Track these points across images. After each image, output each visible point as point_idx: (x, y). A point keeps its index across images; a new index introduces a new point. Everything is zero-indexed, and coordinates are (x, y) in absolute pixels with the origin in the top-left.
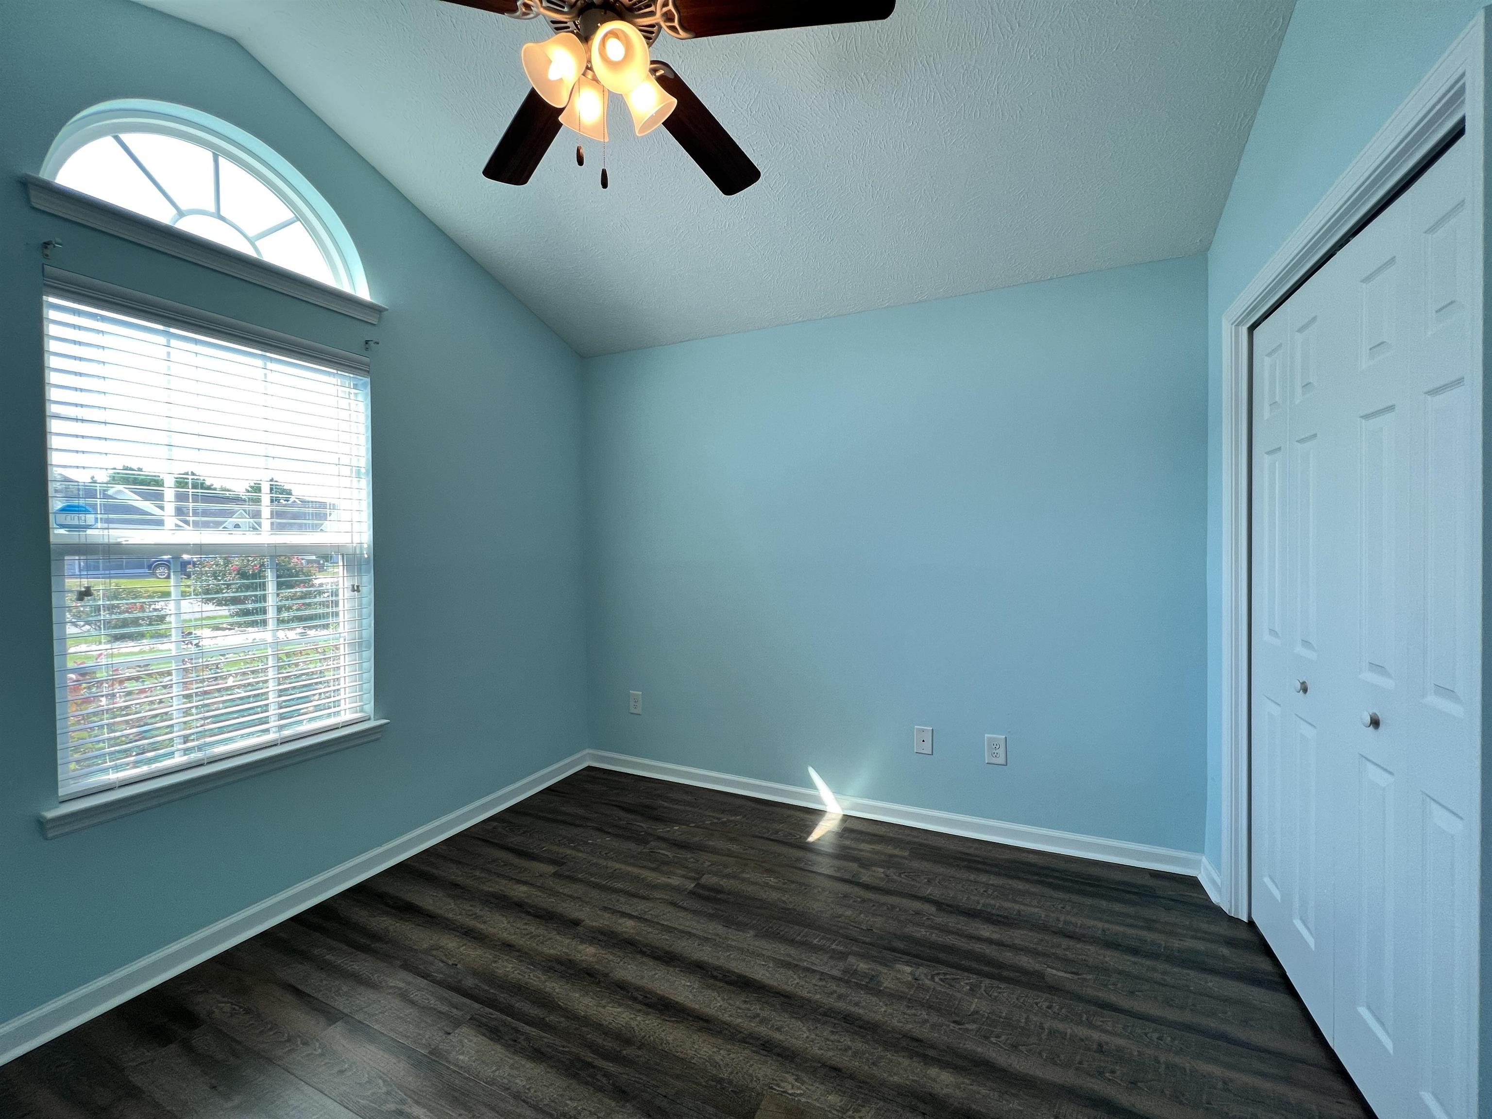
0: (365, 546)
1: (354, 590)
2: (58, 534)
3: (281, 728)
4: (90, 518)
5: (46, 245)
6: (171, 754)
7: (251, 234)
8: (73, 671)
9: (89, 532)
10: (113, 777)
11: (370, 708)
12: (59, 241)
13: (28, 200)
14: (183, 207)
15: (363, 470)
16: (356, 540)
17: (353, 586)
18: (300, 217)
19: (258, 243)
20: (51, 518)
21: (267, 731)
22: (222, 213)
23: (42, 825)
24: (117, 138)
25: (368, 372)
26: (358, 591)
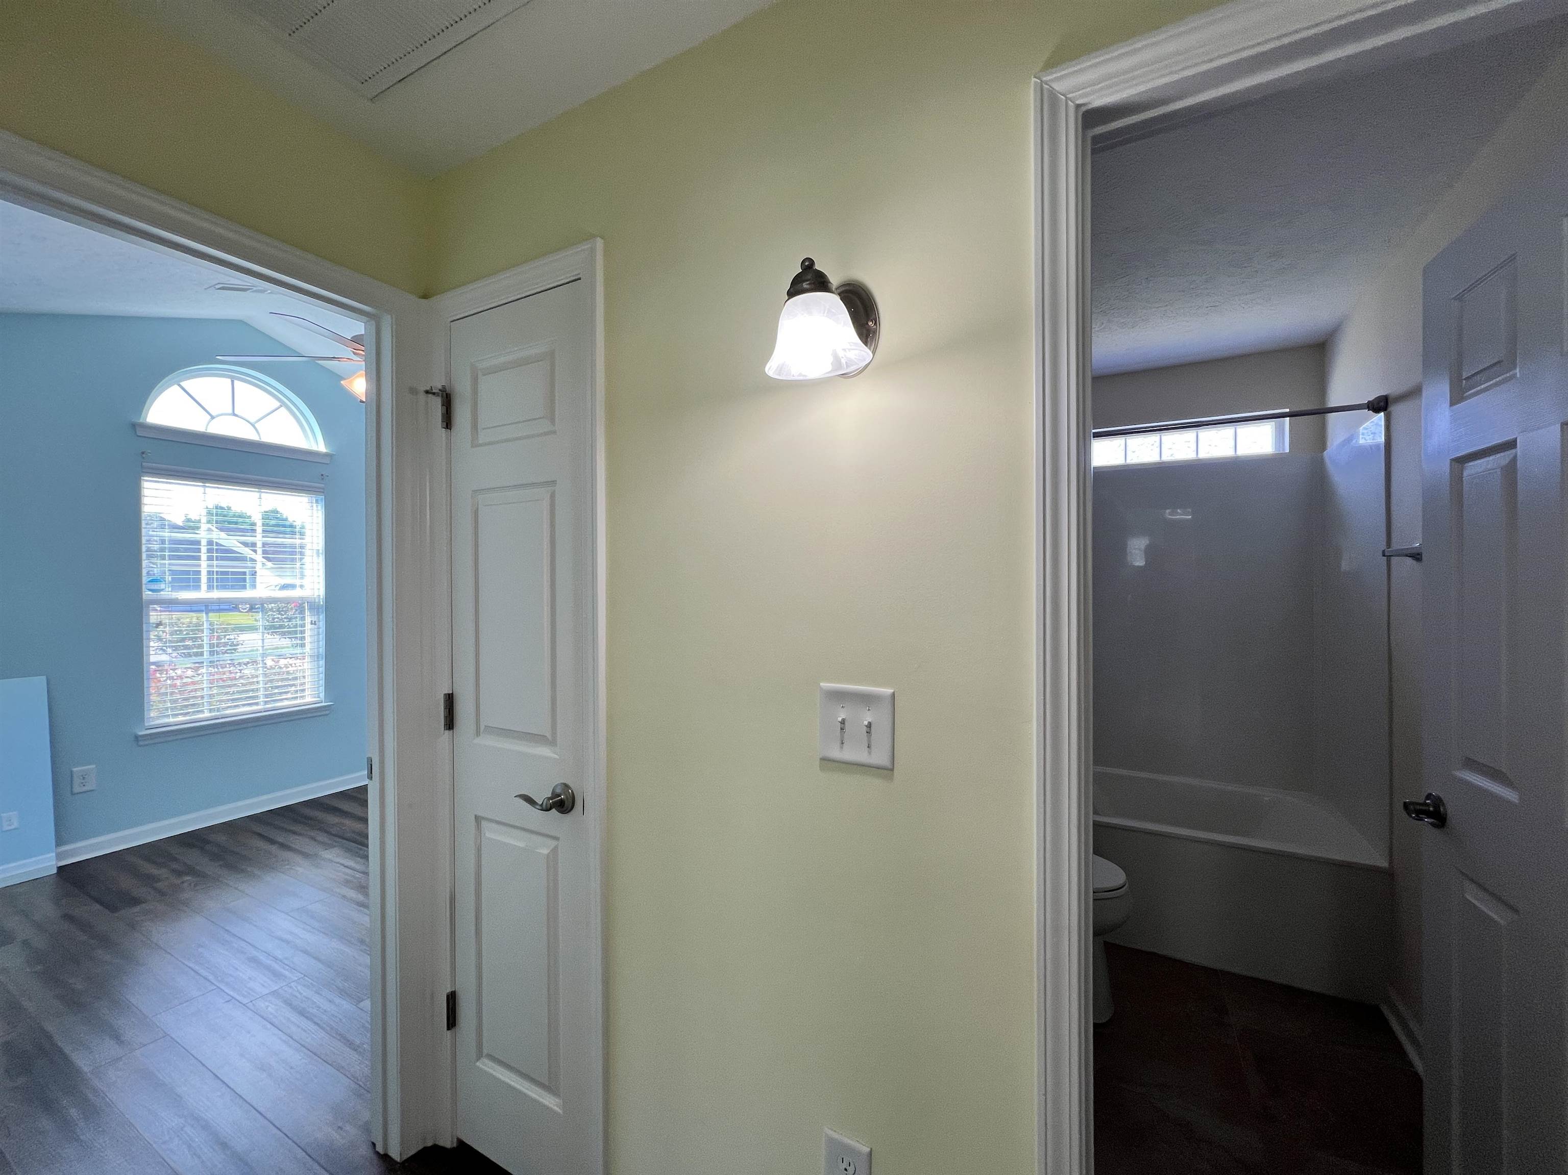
0: (321, 597)
1: (312, 624)
2: (147, 594)
3: (266, 703)
4: (163, 586)
5: (143, 453)
6: (202, 712)
7: (252, 421)
8: (154, 663)
9: (162, 593)
10: (171, 720)
11: (322, 695)
12: (149, 451)
13: (136, 432)
14: (214, 414)
15: (321, 551)
16: (316, 594)
17: (312, 621)
18: (283, 404)
19: (256, 425)
20: (144, 586)
21: (257, 704)
22: (235, 413)
23: (137, 738)
24: (179, 385)
25: (323, 492)
26: (315, 624)
